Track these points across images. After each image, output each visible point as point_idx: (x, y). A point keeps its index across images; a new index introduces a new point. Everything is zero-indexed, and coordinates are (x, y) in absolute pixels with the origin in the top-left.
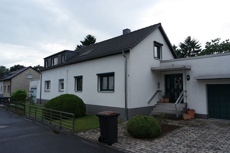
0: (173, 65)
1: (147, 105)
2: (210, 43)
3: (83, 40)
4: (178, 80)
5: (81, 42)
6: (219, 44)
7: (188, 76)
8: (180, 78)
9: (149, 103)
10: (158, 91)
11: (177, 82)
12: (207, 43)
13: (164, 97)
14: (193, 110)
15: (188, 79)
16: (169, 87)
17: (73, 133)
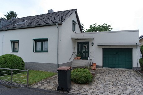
0: (83, 36)
1: (69, 61)
2: (92, 26)
3: (7, 14)
4: (86, 46)
5: (5, 15)
6: (96, 27)
7: (93, 43)
8: (87, 44)
9: (70, 60)
10: (74, 52)
11: (85, 47)
12: (90, 25)
13: (77, 56)
14: (95, 63)
15: (93, 45)
16: (80, 50)
17: (27, 86)
